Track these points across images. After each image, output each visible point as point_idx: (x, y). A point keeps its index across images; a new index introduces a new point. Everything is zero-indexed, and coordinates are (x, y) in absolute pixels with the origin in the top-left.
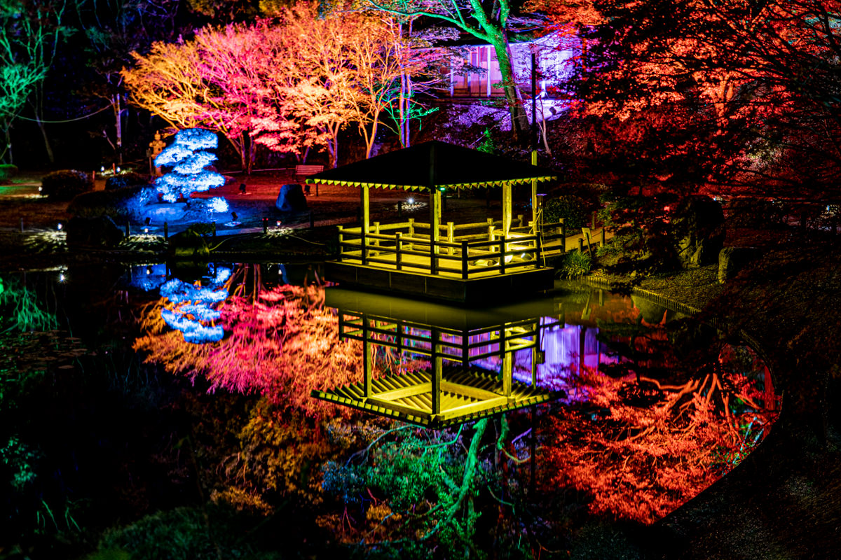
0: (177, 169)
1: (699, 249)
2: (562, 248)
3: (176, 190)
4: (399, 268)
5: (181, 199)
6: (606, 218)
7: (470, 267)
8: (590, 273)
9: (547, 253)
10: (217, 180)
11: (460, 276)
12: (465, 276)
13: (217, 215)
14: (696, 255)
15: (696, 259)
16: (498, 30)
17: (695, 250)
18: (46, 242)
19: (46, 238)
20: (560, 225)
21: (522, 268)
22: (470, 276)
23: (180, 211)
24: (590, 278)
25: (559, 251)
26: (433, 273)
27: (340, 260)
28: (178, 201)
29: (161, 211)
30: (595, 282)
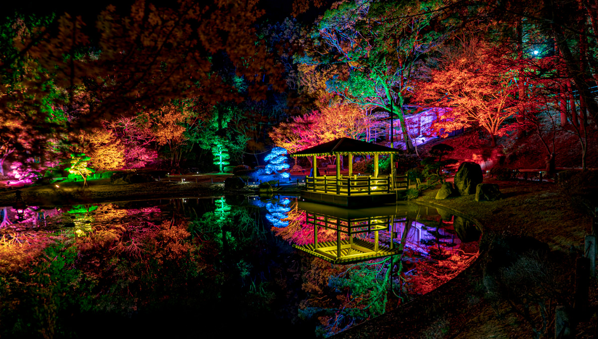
0: (272, 162)
1: (469, 186)
2: (407, 187)
3: (270, 169)
4: (326, 192)
5: (273, 173)
6: (425, 173)
7: (351, 191)
8: (417, 198)
9: (399, 189)
10: (286, 166)
11: (347, 194)
12: (349, 195)
13: (284, 178)
14: (467, 189)
15: (467, 191)
16: (399, 108)
17: (467, 187)
18: (220, 187)
19: (219, 186)
20: (406, 177)
21: (381, 193)
22: (351, 195)
23: (272, 177)
24: (417, 200)
25: (405, 189)
26: (337, 194)
27: (307, 190)
28: (272, 174)
29: (265, 177)
30: (419, 201)
